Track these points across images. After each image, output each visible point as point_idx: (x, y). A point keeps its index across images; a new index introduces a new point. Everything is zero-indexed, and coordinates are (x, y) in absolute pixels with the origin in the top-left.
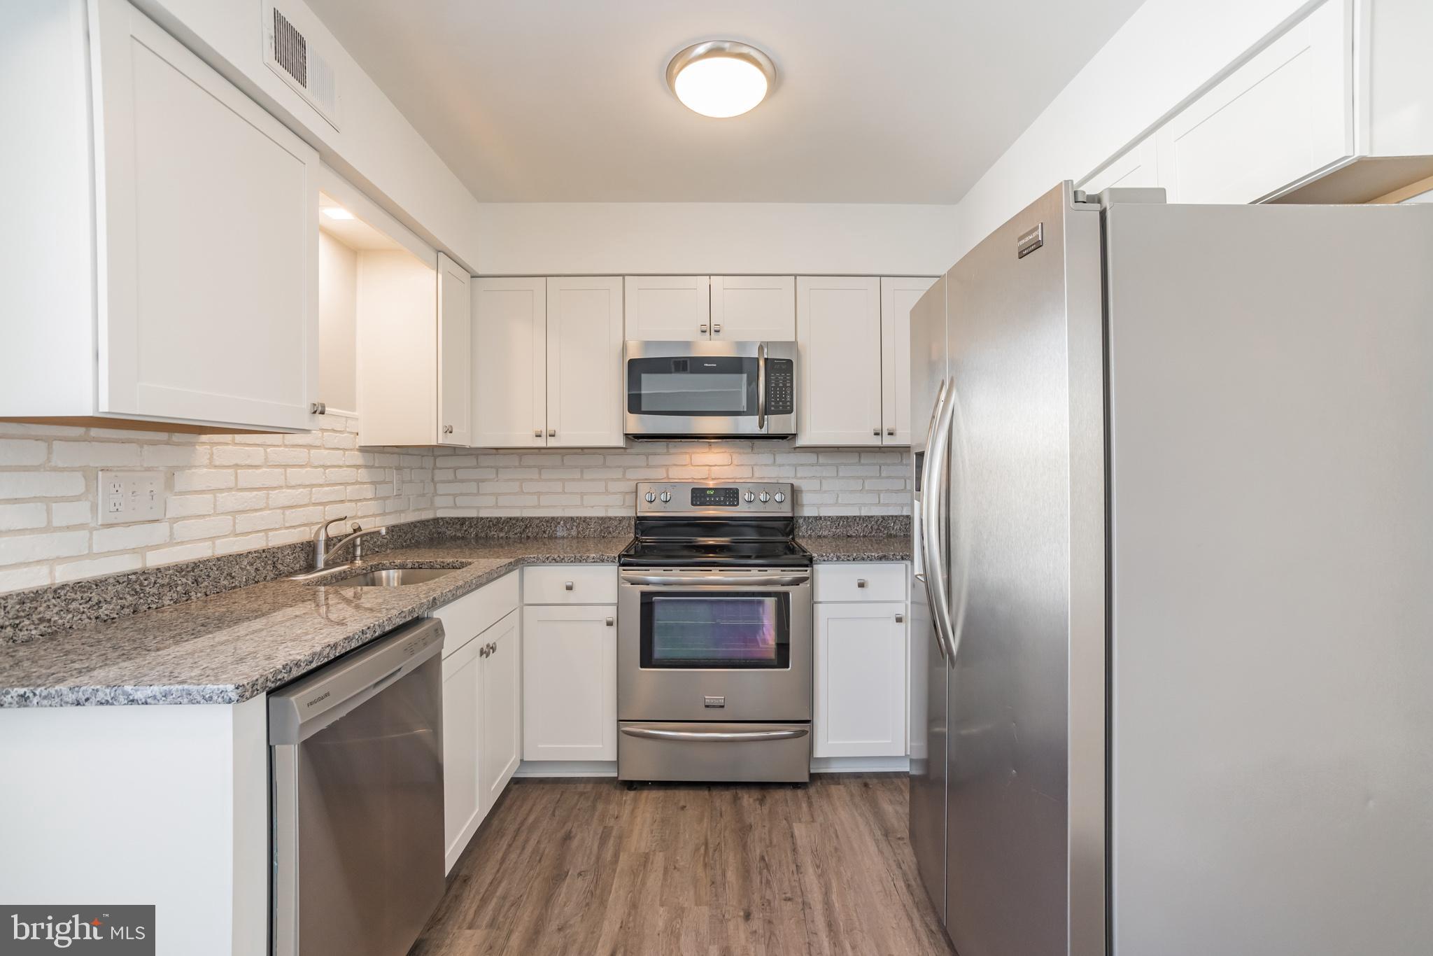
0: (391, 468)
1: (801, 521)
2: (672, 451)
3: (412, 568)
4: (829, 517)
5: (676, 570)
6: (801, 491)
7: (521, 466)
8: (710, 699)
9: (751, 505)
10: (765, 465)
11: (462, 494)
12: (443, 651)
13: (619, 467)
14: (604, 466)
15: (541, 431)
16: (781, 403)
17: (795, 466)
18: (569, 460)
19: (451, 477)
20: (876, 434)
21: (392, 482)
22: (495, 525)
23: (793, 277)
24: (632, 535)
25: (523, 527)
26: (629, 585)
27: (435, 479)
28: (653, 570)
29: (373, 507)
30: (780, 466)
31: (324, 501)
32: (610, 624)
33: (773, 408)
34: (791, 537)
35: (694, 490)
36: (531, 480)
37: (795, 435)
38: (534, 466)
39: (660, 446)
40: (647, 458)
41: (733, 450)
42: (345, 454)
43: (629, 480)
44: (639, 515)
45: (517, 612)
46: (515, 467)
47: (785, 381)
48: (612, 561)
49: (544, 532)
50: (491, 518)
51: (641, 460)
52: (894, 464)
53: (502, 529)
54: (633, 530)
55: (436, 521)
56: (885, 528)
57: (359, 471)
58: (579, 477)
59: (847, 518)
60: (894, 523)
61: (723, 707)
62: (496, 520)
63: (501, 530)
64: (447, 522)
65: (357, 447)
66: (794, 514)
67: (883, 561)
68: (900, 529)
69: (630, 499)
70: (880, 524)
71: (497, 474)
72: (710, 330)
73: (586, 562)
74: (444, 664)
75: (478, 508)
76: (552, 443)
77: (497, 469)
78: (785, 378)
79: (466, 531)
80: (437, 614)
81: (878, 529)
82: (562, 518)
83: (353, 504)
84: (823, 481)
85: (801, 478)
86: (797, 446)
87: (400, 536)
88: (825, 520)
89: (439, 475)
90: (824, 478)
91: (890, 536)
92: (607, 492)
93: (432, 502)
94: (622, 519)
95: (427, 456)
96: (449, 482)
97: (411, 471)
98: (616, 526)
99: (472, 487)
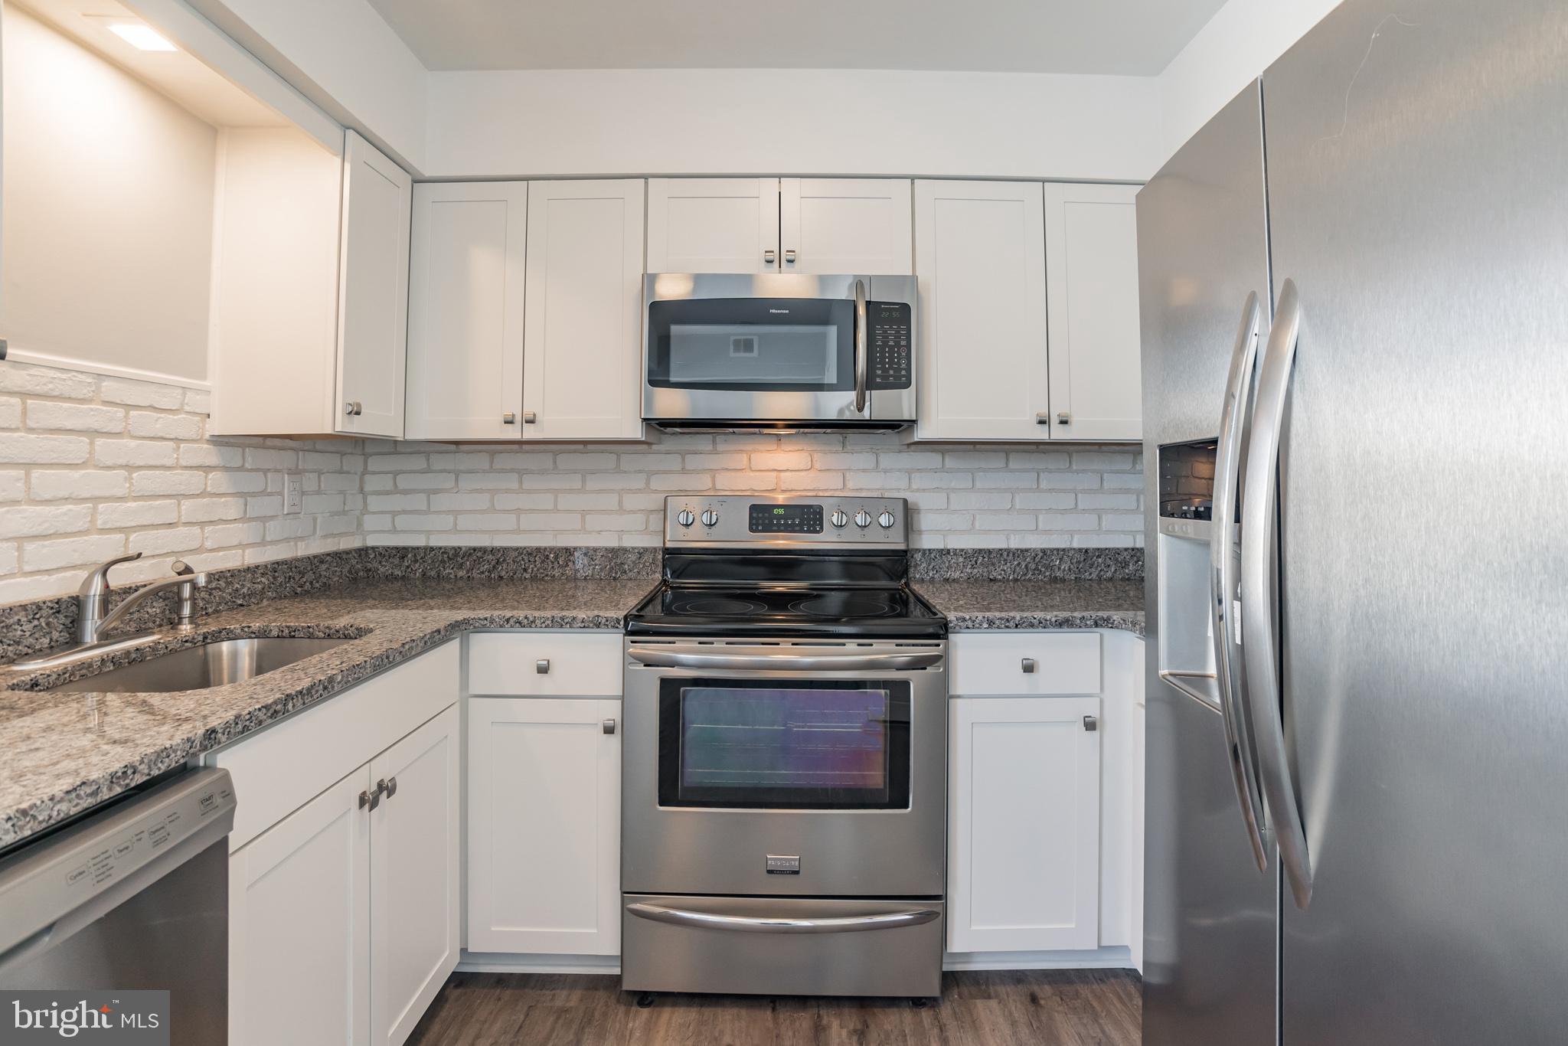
0: (277, 471)
1: (918, 556)
2: (720, 448)
3: (278, 637)
4: (962, 550)
5: (719, 643)
6: (918, 511)
7: (491, 470)
8: (774, 859)
9: (842, 531)
10: (864, 470)
11: (405, 512)
12: (231, 835)
13: (640, 472)
14: (618, 470)
15: (513, 415)
16: (891, 372)
17: (909, 472)
18: (565, 461)
19: (389, 486)
20: (1041, 422)
21: (281, 494)
22: (451, 559)
23: (910, 180)
24: (658, 576)
25: (493, 563)
26: (641, 667)
27: (365, 490)
28: (682, 643)
29: (239, 532)
30: (885, 471)
31: (128, 525)
32: (609, 730)
33: (878, 380)
34: (903, 581)
35: (754, 508)
36: (507, 491)
37: (912, 423)
38: (512, 471)
39: (702, 441)
40: (683, 460)
41: (815, 448)
42: (179, 447)
43: (656, 491)
44: (669, 545)
45: (455, 711)
46: (484, 471)
47: (898, 336)
48: (613, 627)
49: (525, 570)
50: (445, 548)
51: (674, 461)
52: (1059, 470)
53: (462, 564)
54: (660, 569)
55: (363, 552)
56: (1047, 567)
57: (210, 476)
58: (580, 487)
59: (990, 552)
60: (1061, 560)
61: (797, 873)
62: (453, 551)
63: (461, 566)
64: (380, 554)
65: (207, 436)
66: (908, 546)
67: (1065, 629)
68: (1070, 569)
69: (655, 522)
70: (1039, 562)
71: (457, 480)
72: (780, 259)
73: (571, 627)
74: (233, 862)
75: (428, 533)
76: (531, 433)
77: (457, 474)
78: (898, 332)
79: (408, 567)
80: (225, 760)
81: (1036, 569)
82: (552, 549)
83: (196, 530)
84: (952, 496)
85: (918, 490)
86: (916, 440)
87: (290, 577)
88: (955, 554)
89: (372, 483)
90: (954, 490)
91: (1054, 580)
92: (621, 510)
93: (360, 524)
94: (642, 552)
95: (352, 454)
96: (388, 493)
97: (319, 478)
98: (634, 562)
99: (419, 502)
